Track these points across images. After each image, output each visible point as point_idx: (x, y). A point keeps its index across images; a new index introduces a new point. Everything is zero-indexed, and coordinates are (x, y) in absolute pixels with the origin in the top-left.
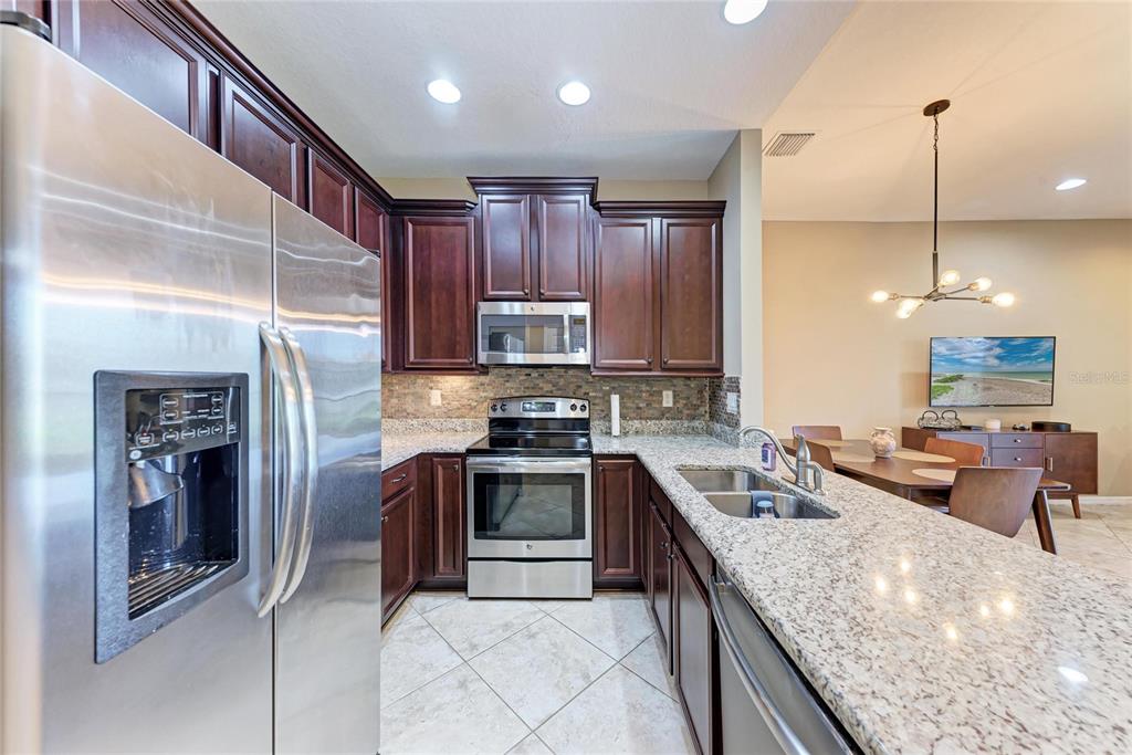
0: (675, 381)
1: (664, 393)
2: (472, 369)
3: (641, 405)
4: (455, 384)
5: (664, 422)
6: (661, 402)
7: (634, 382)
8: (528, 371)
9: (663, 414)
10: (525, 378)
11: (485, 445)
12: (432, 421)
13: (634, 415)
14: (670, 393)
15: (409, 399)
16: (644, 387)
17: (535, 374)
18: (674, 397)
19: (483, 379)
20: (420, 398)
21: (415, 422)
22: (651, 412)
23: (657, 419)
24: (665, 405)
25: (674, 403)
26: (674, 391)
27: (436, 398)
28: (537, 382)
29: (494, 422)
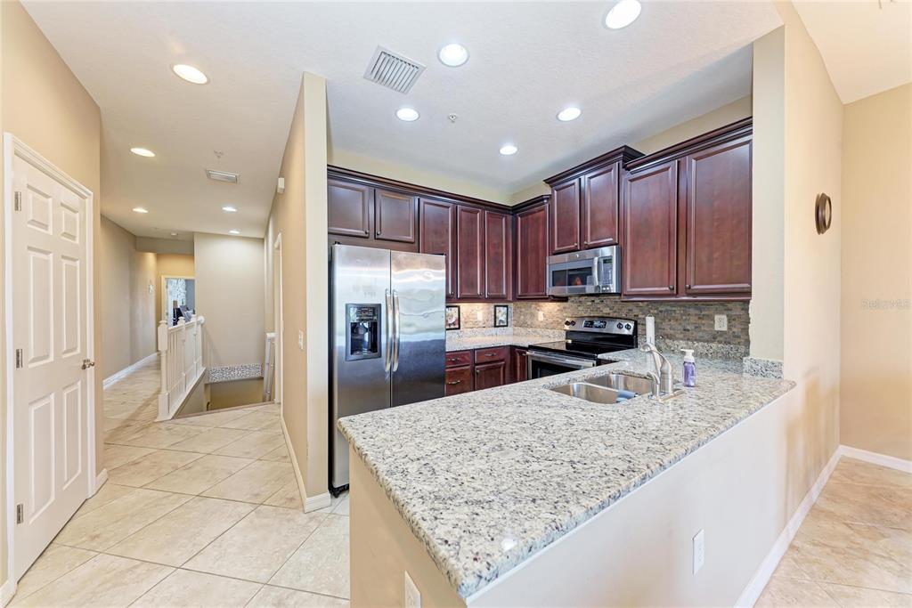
0: (729, 305)
1: (717, 317)
2: (547, 299)
3: (688, 327)
4: (550, 308)
5: (714, 345)
6: (713, 326)
7: (681, 306)
8: (593, 298)
9: (715, 337)
10: (590, 303)
11: (563, 348)
12: (538, 330)
13: (682, 336)
14: (724, 317)
15: (528, 317)
16: (692, 311)
17: (597, 301)
18: (729, 321)
19: (564, 304)
20: (533, 316)
21: (530, 330)
22: (701, 334)
23: (708, 341)
24: (717, 328)
25: (729, 328)
26: (728, 316)
27: (541, 316)
28: (599, 306)
29: (569, 334)
